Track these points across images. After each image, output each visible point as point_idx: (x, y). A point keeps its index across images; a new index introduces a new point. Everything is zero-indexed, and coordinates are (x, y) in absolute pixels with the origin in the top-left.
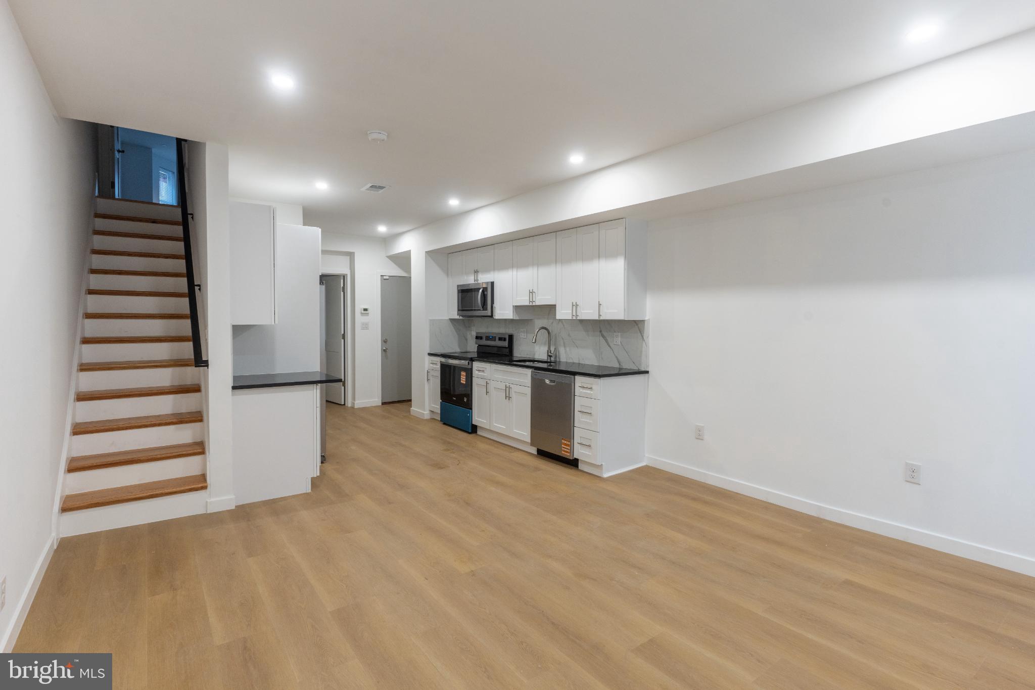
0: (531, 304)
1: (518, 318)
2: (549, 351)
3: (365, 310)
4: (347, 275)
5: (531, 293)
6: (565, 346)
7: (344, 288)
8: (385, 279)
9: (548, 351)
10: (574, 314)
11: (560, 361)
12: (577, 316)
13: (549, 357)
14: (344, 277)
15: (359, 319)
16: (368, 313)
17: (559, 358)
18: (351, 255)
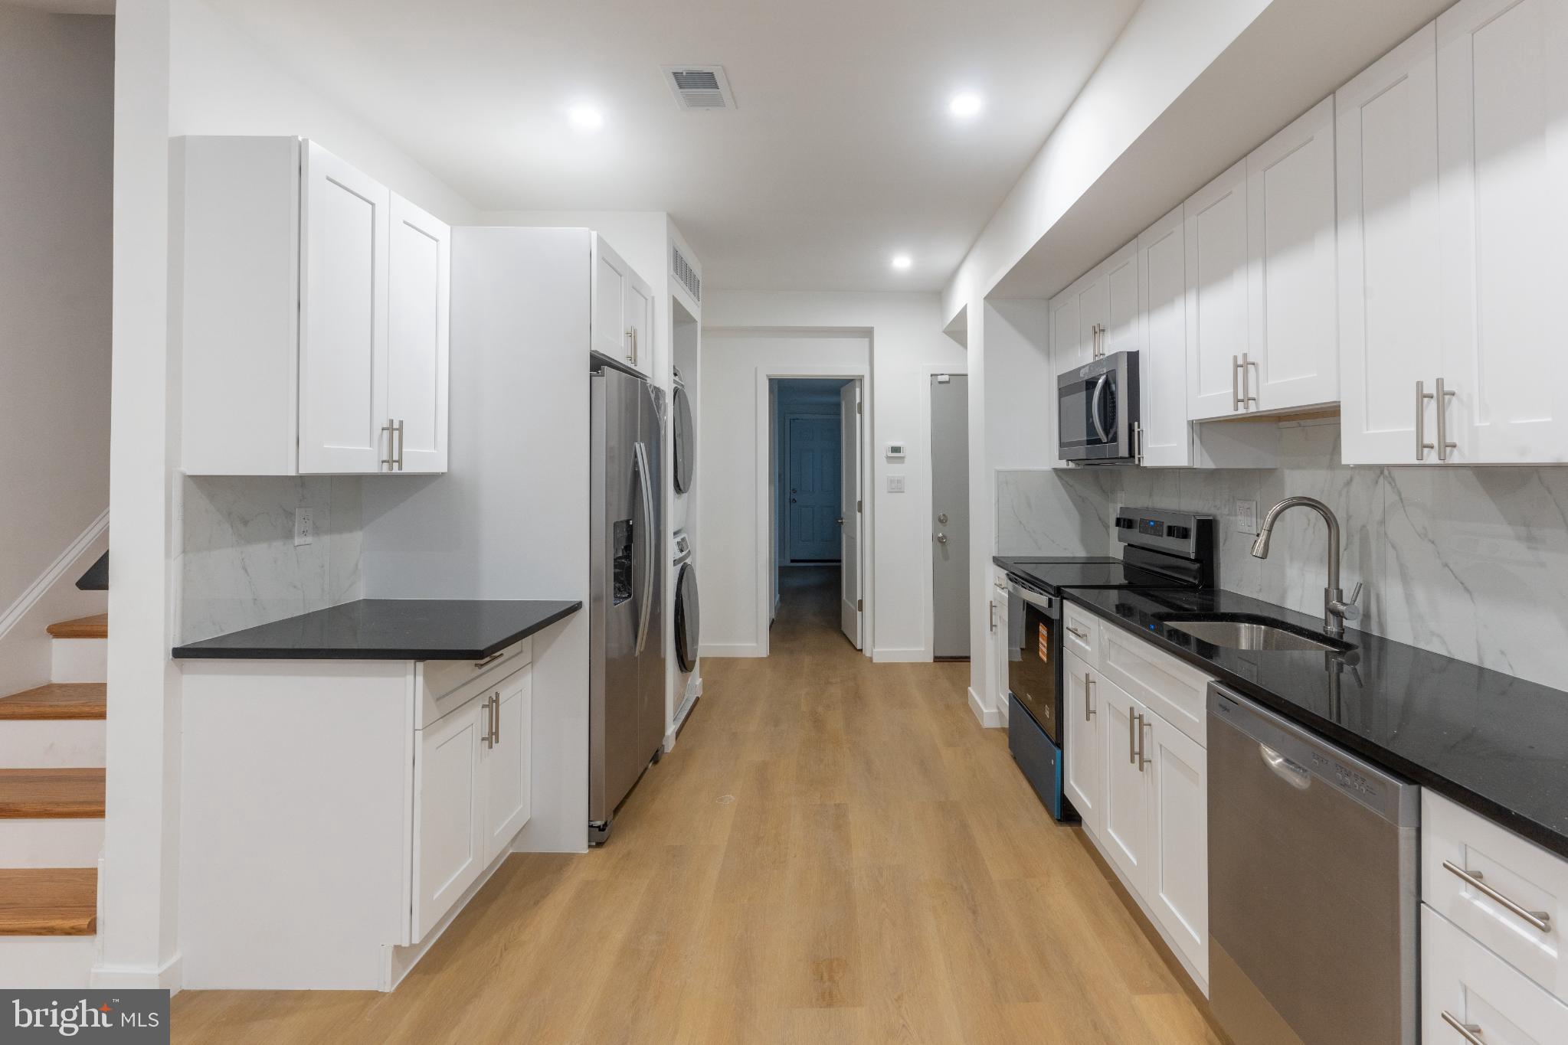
0: (1241, 411)
1: (1209, 464)
2: (1333, 591)
3: (896, 450)
4: (863, 376)
5: (1242, 366)
6: (1405, 578)
7: (860, 404)
8: (940, 382)
9: (1327, 591)
10: (1431, 437)
11: (1383, 641)
12: (1446, 446)
13: (1332, 618)
14: (861, 379)
15: (885, 471)
16: (903, 458)
17: (1382, 626)
18: (868, 333)
